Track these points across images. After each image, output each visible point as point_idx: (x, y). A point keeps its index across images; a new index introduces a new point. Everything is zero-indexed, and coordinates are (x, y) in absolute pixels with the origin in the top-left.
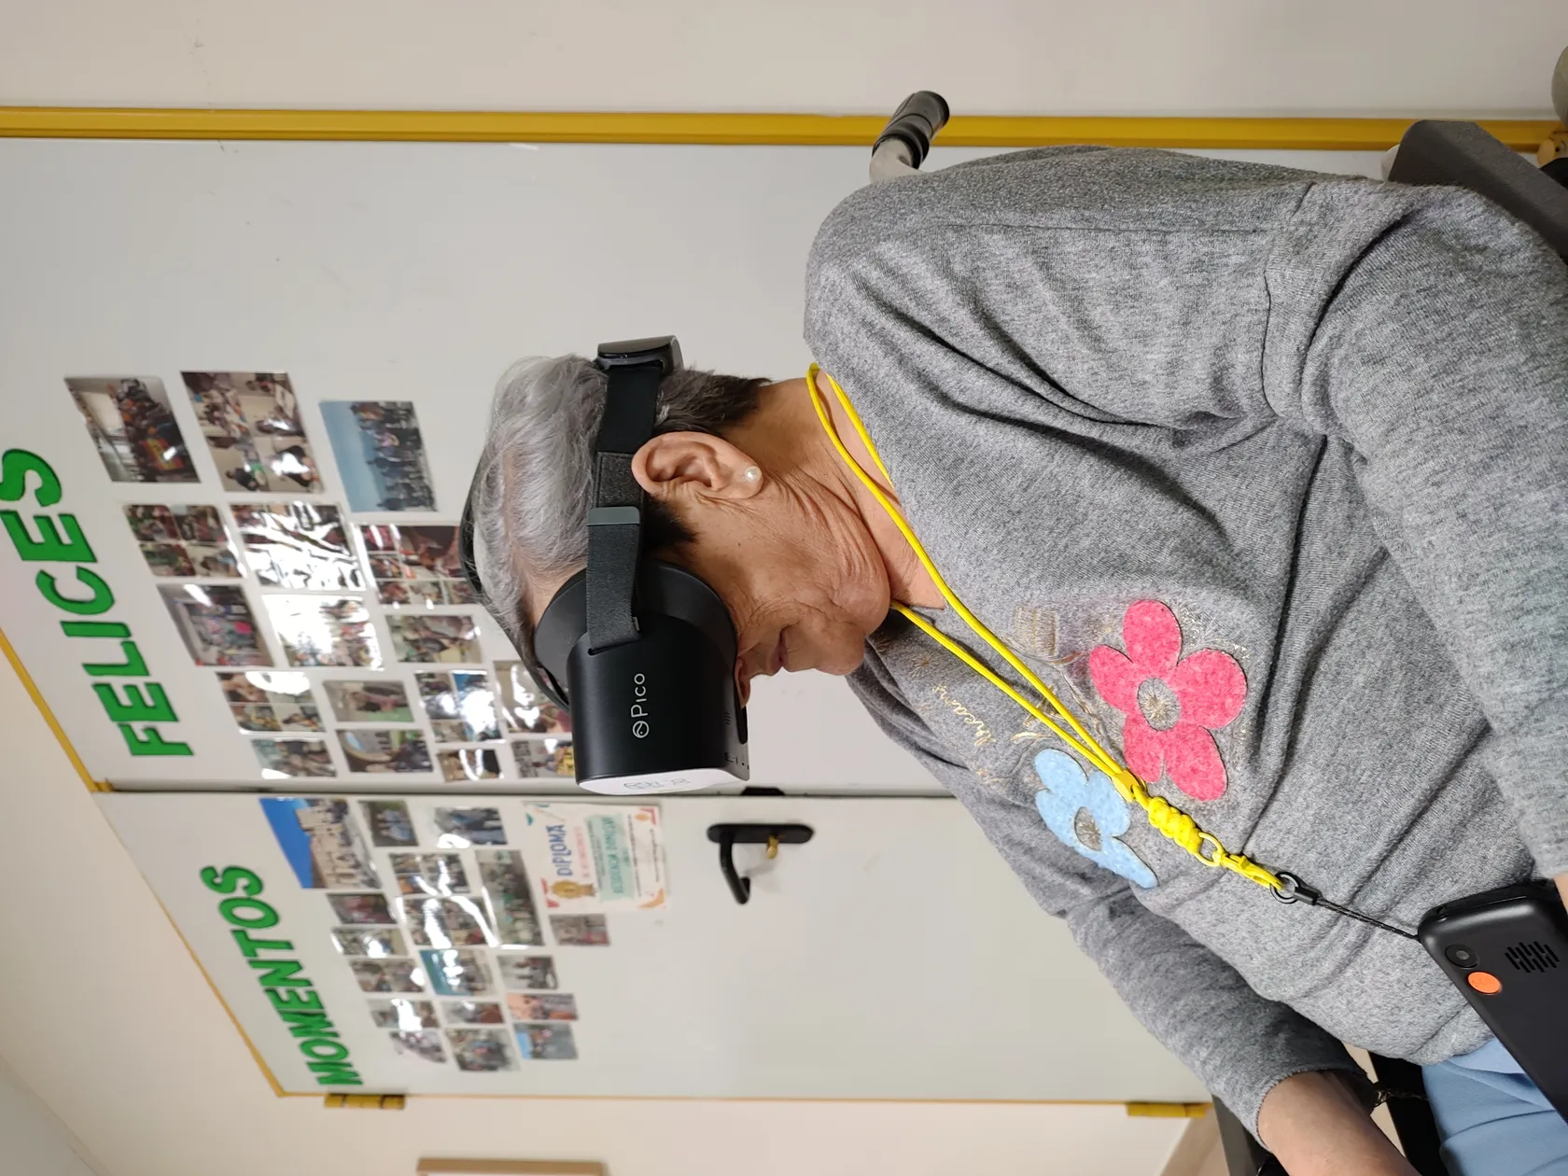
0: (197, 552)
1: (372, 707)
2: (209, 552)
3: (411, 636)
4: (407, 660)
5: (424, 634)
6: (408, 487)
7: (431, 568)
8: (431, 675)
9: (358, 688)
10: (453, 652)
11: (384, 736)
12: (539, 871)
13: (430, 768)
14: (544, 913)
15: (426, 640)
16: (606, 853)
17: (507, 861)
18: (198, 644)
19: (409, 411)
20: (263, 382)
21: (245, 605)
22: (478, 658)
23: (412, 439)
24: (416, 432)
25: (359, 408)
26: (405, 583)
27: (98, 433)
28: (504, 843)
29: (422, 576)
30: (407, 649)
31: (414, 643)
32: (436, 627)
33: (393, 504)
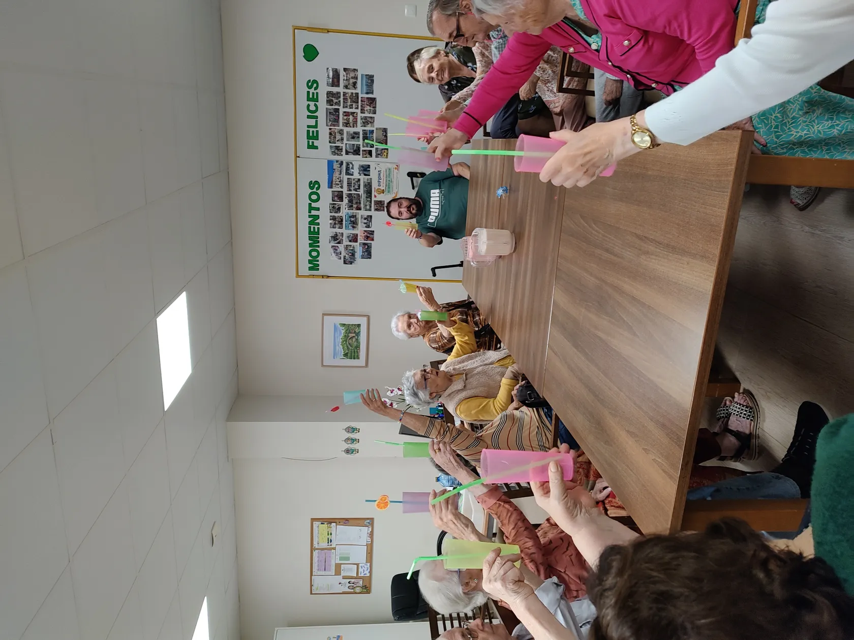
0: (335, 101)
1: (353, 138)
2: (337, 101)
4: (362, 126)
5: (366, 121)
6: (370, 90)
7: (370, 106)
8: (365, 130)
9: (352, 132)
10: (370, 125)
11: (354, 145)
12: (375, 185)
13: (359, 155)
14: (373, 199)
16: (388, 179)
17: (369, 181)
18: (328, 121)
19: (373, 76)
20: (355, 70)
21: (339, 113)
22: (374, 127)
24: (373, 80)
25: (366, 75)
26: (366, 109)
27: (328, 77)
28: (369, 175)
29: (368, 108)
31: (364, 122)
32: (368, 119)
33: (367, 93)
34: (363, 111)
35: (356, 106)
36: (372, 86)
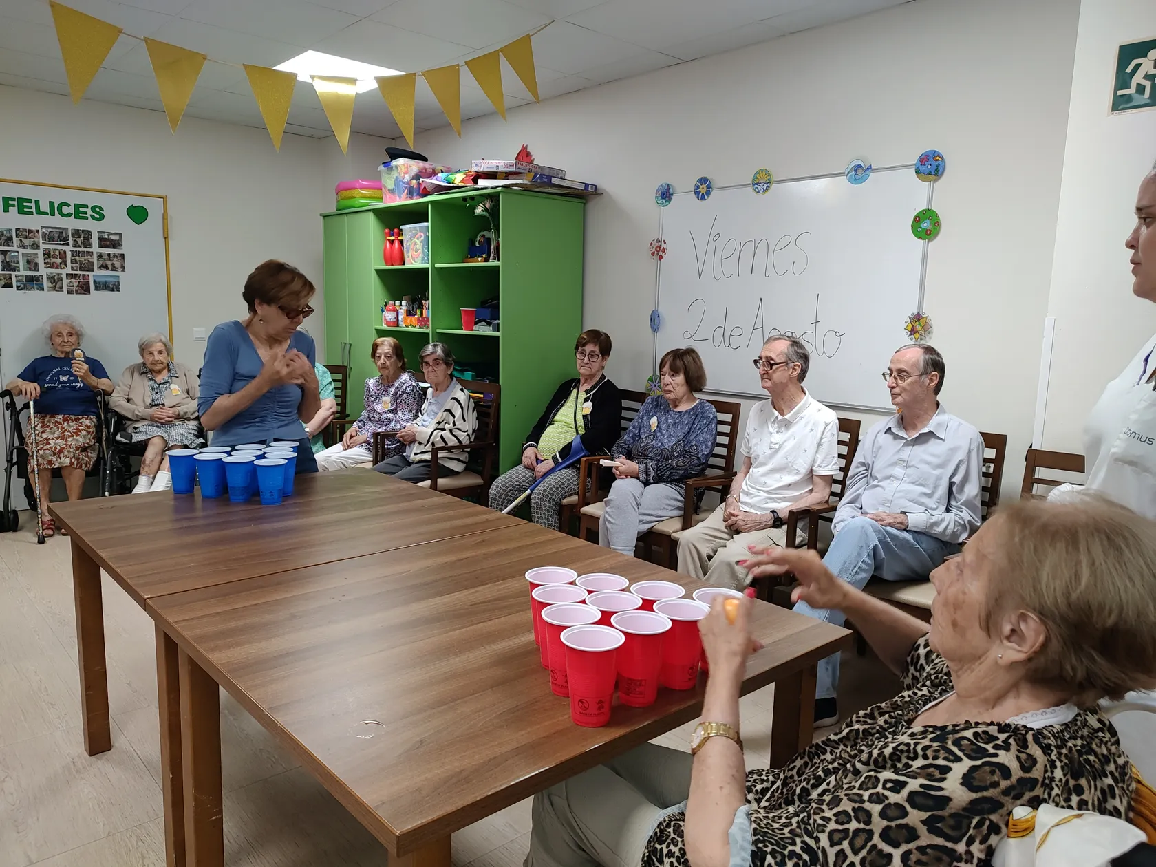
0: (80, 240)
1: (28, 262)
2: (80, 243)
3: (56, 277)
4: (47, 275)
5: (57, 281)
6: (99, 287)
7: (78, 286)
8: (42, 279)
9: (36, 261)
10: (50, 285)
11: (18, 262)
15: (55, 281)
18: (49, 230)
19: (118, 291)
20: (123, 268)
21: (63, 245)
22: (48, 291)
23: (112, 290)
25: (118, 282)
26: (73, 280)
27: (110, 234)
29: (76, 284)
30: (51, 275)
31: (53, 277)
32: (59, 284)
33: (95, 282)
34: (69, 276)
35: (75, 268)
36: (106, 289)
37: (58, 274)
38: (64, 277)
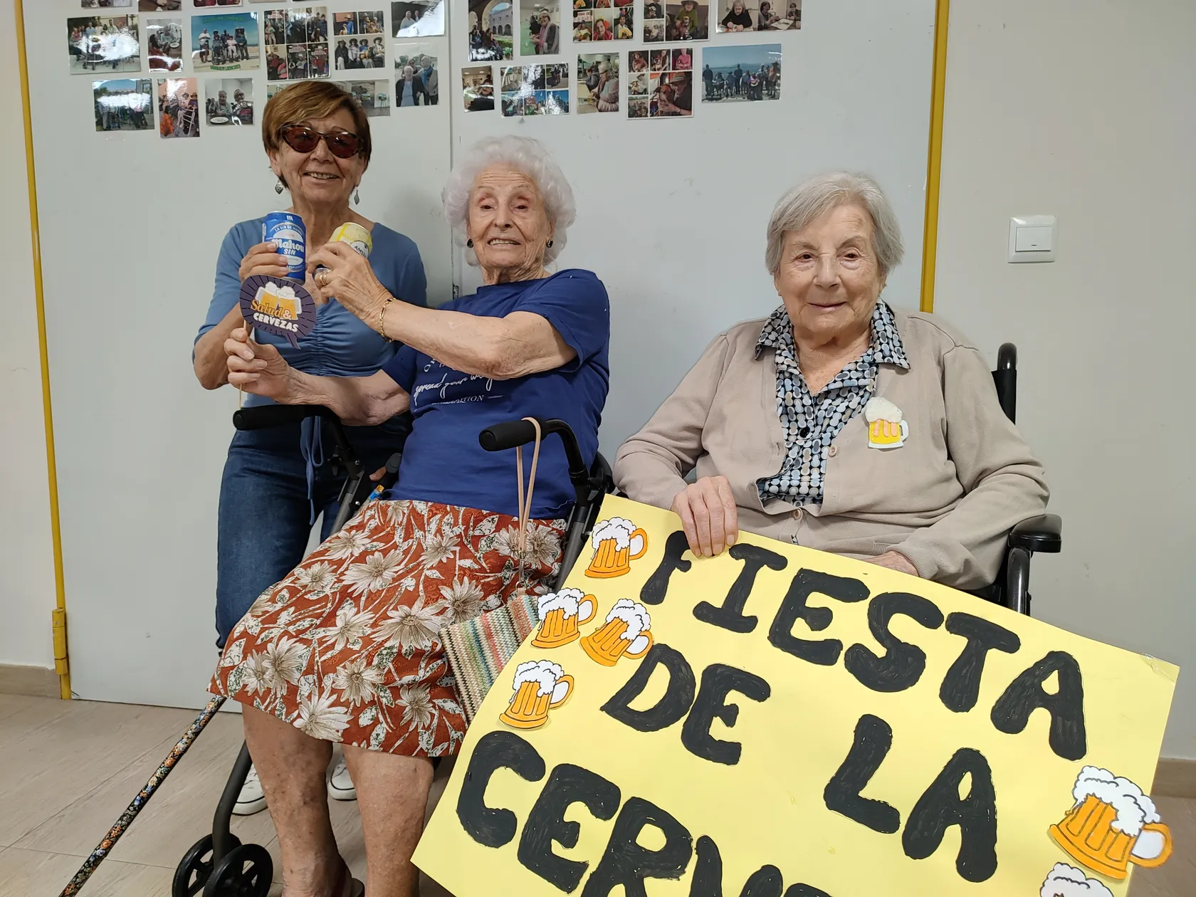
1: (535, 27)
4: (580, 61)
9: (554, 20)
11: (508, 31)
22: (583, 110)
29: (653, 84)
32: (609, 86)
33: (707, 74)
34: (637, 59)
35: (655, 32)
36: (738, 92)
37: (608, 58)
38: (623, 63)
